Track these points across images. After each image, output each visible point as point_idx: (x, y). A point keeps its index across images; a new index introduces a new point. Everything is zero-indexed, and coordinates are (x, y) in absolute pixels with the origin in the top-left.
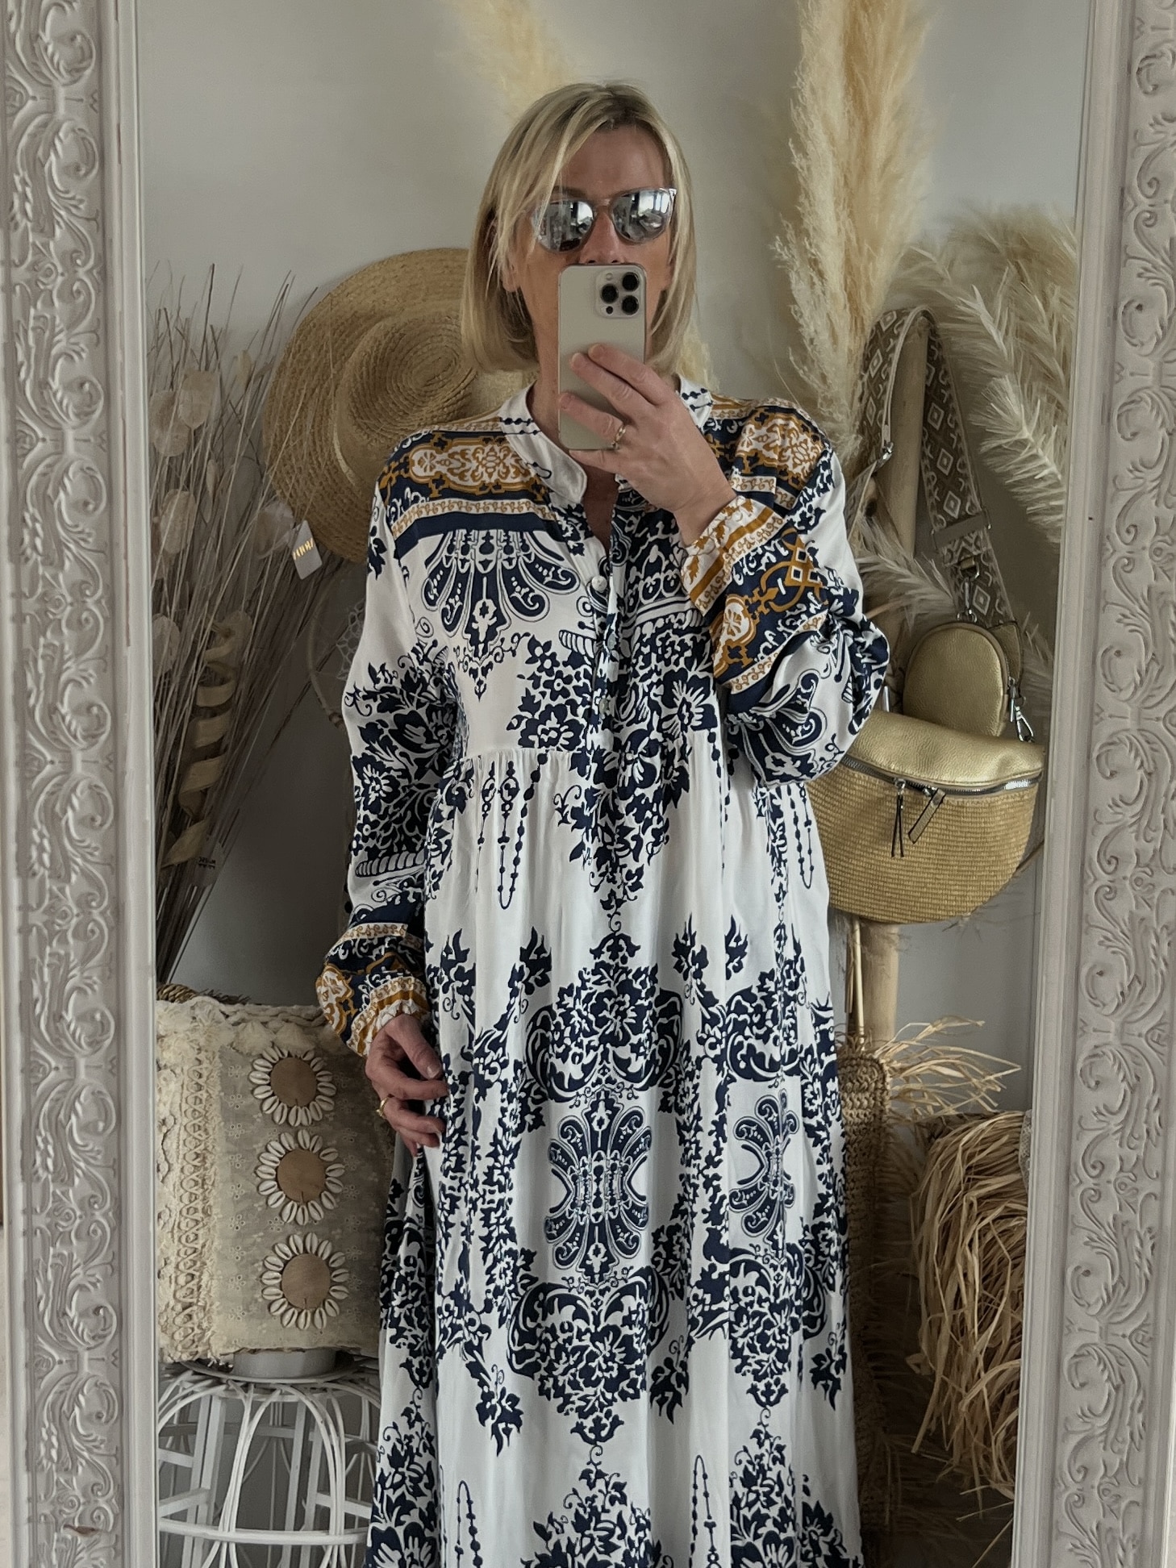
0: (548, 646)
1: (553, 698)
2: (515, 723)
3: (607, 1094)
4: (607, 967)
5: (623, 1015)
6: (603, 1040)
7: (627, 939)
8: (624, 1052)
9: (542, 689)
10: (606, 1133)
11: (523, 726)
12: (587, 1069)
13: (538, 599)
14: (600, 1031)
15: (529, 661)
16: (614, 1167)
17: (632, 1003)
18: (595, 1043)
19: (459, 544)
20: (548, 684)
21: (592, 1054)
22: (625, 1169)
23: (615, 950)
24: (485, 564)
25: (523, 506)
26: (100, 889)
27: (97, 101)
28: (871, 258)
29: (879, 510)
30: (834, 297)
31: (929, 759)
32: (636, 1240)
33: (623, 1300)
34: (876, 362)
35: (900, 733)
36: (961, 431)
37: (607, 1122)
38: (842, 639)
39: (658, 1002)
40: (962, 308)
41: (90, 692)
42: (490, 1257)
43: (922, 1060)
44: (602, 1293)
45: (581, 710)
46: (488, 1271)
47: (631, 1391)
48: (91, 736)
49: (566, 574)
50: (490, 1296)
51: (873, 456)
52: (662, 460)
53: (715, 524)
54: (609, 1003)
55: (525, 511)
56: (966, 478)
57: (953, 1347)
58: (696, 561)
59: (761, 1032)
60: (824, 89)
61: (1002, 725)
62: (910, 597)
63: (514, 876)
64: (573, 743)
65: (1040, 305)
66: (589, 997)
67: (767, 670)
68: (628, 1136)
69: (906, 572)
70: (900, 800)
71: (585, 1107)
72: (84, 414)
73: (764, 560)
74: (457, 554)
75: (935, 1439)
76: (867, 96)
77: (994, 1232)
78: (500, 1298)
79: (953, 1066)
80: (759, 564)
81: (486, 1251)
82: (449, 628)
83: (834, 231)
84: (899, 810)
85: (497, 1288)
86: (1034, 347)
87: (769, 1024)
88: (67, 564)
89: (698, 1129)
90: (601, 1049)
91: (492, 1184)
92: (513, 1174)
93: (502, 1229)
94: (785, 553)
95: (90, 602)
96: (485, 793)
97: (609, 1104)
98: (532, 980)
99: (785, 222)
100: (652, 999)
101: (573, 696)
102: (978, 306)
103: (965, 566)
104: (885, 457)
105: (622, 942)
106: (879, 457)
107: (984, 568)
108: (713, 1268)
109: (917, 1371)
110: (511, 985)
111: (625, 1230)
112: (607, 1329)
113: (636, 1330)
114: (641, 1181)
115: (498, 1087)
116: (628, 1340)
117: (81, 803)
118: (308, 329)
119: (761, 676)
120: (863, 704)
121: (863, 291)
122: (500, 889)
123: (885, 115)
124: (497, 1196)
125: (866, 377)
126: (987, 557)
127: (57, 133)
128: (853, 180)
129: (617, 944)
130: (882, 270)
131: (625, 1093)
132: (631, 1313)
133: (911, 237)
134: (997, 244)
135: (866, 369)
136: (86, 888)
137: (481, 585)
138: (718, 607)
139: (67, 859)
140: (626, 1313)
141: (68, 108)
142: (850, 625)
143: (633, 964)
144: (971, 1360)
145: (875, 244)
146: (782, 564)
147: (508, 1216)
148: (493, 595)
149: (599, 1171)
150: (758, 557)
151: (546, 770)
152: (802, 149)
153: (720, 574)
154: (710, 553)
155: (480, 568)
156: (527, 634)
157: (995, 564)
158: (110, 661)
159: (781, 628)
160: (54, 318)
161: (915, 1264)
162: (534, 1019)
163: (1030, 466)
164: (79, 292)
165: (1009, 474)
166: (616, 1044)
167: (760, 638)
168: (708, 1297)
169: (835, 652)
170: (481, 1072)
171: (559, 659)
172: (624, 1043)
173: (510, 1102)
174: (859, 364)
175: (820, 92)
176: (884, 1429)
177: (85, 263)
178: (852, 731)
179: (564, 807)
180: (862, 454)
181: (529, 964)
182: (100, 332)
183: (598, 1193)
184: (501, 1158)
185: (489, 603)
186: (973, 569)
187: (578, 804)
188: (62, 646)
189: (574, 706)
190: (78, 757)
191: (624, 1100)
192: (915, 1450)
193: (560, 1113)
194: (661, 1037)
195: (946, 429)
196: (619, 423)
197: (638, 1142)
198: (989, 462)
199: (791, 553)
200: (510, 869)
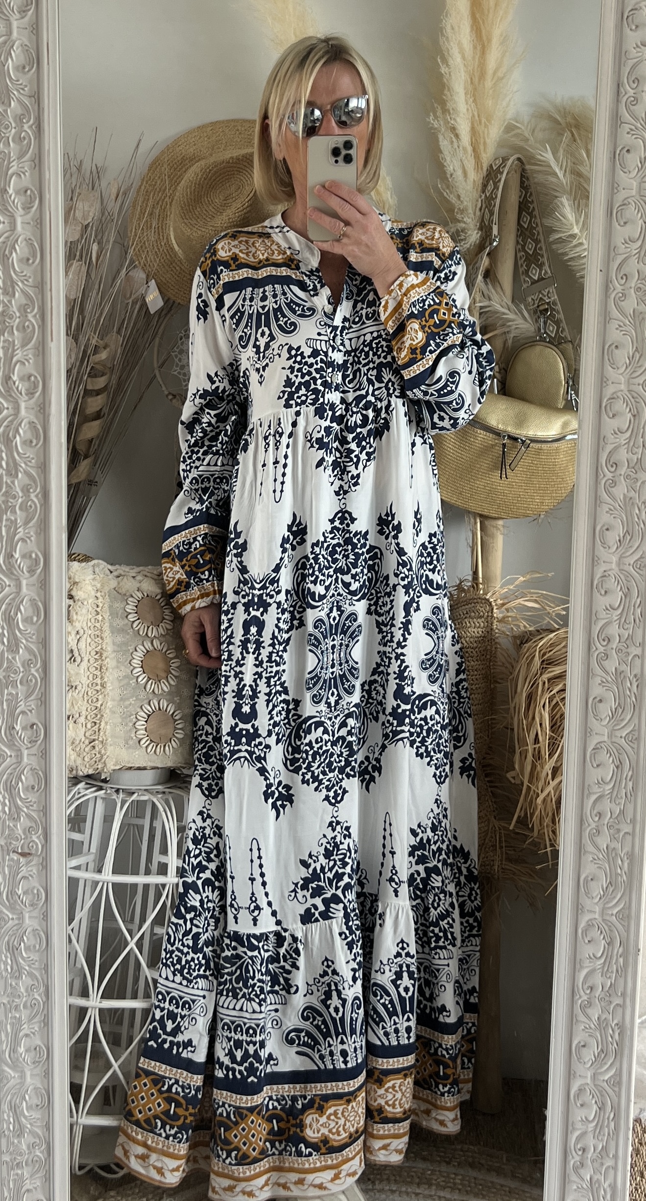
0: (299, 348)
1: (302, 377)
2: (281, 395)
3: (338, 602)
4: (338, 529)
5: (347, 557)
6: (335, 571)
7: (350, 514)
8: (347, 578)
9: (296, 373)
10: (337, 625)
11: (286, 396)
12: (327, 588)
13: (293, 324)
14: (334, 566)
15: (288, 359)
16: (341, 645)
17: (353, 550)
18: (332, 573)
19: (248, 297)
20: (299, 370)
21: (330, 579)
22: (347, 646)
23: (342, 520)
24: (263, 307)
25: (284, 271)
26: (35, 481)
27: (36, 29)
28: (486, 126)
29: (492, 273)
30: (465, 149)
31: (521, 422)
32: (354, 686)
33: (347, 721)
34: (490, 187)
35: (504, 407)
36: (540, 229)
37: (338, 618)
38: (470, 351)
39: (368, 552)
40: (539, 157)
41: (30, 368)
42: (271, 705)
43: (517, 598)
44: (336, 718)
45: (319, 382)
46: (270, 713)
47: (352, 773)
48: (31, 393)
49: (309, 309)
50: (271, 727)
51: (488, 243)
52: (367, 246)
53: (398, 282)
54: (339, 550)
55: (284, 274)
56: (542, 256)
57: (534, 767)
58: (387, 303)
59: (431, 567)
60: (459, 27)
61: (564, 402)
62: (509, 326)
63: (283, 483)
64: (315, 401)
65: (585, 155)
66: (328, 546)
67: (431, 363)
68: (349, 627)
69: (507, 311)
70: (504, 445)
71: (326, 610)
72: (27, 208)
73: (427, 303)
74: (248, 302)
75: (523, 822)
76: (483, 32)
77: (557, 699)
78: (277, 728)
79: (536, 601)
80: (424, 305)
81: (268, 701)
82: (244, 347)
83: (465, 110)
84: (504, 452)
85: (275, 722)
86: (581, 180)
87: (435, 562)
88: (17, 294)
89: (393, 625)
90: (335, 577)
91: (272, 662)
92: (285, 655)
93: (279, 688)
94: (438, 301)
95: (30, 316)
96: (266, 438)
97: (339, 608)
98: (294, 543)
99: (436, 105)
100: (365, 550)
101: (314, 374)
102: (549, 156)
103: (542, 308)
104: (495, 244)
105: (346, 515)
106: (491, 244)
107: (553, 310)
108: (399, 706)
109: (513, 781)
110: (282, 546)
111: (348, 681)
112: (339, 738)
113: (354, 738)
114: (358, 652)
115: (275, 605)
116: (350, 744)
117: (25, 432)
118: (155, 165)
119: (427, 366)
120: (484, 387)
121: (482, 147)
122: (274, 491)
123: (495, 42)
124: (275, 669)
125: (483, 197)
126: (554, 303)
127: (12, 47)
128: (476, 80)
129: (344, 516)
130: (493, 134)
131: (348, 602)
132: (352, 728)
133: (510, 114)
134: (559, 119)
135: (483, 192)
136: (27, 481)
137: (262, 319)
138: (401, 328)
139: (16, 465)
140: (349, 728)
141: (18, 33)
142: (475, 343)
143: (353, 528)
144: (544, 774)
145: (489, 119)
146: (436, 307)
147: (282, 680)
148: (268, 325)
149: (333, 647)
150: (424, 301)
151: (301, 421)
152: (445, 61)
153: (400, 310)
154: (394, 299)
155: (261, 310)
156: (287, 344)
157: (559, 307)
158: (42, 351)
159: (438, 341)
160: (10, 153)
161: (512, 718)
162: (297, 565)
163: (578, 249)
164: (24, 138)
165: (565, 254)
166: (343, 573)
167: (427, 344)
168: (395, 722)
169: (467, 358)
170: (265, 598)
171: (306, 354)
172: (347, 573)
173: (283, 614)
174: (480, 189)
175: (456, 28)
176: (495, 817)
177: (28, 122)
178: (480, 402)
179: (312, 439)
180: (481, 242)
181: (293, 533)
182: (37, 161)
183: (333, 660)
184: (277, 647)
185: (266, 330)
186: (546, 310)
187: (320, 436)
188: (14, 341)
189: (315, 379)
190: (23, 405)
191: (347, 606)
192: (511, 828)
193: (311, 616)
194: (369, 572)
195: (531, 228)
196: (342, 224)
197: (355, 631)
198: (554, 247)
199: (441, 302)
200: (280, 479)
